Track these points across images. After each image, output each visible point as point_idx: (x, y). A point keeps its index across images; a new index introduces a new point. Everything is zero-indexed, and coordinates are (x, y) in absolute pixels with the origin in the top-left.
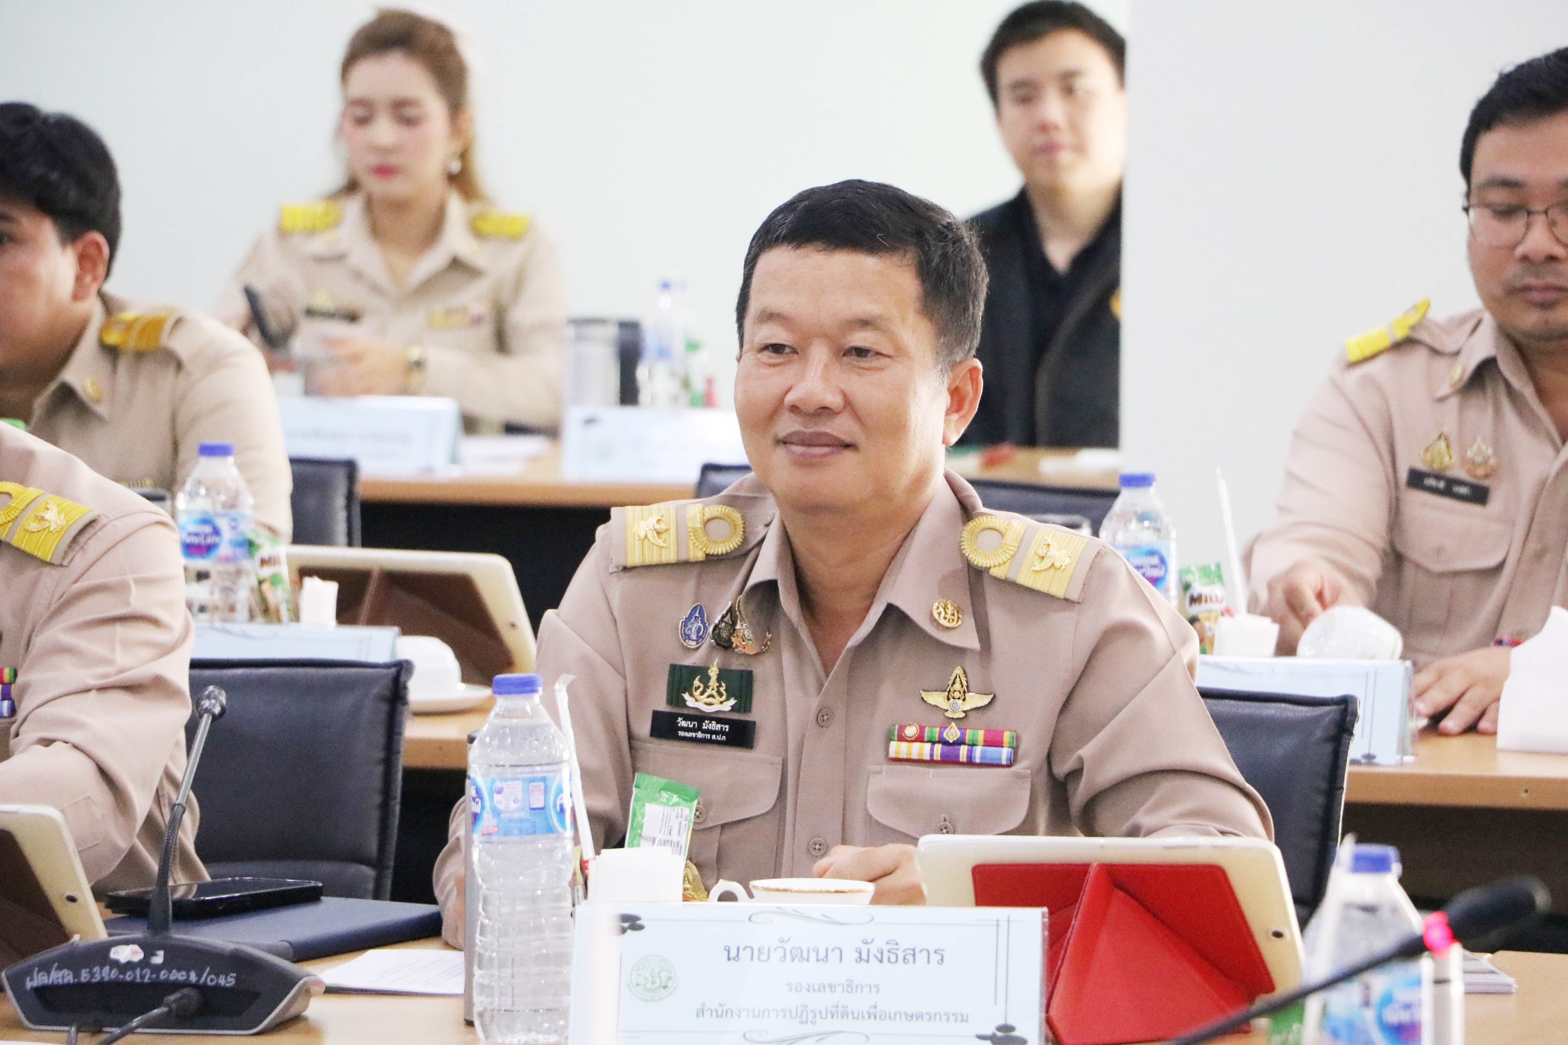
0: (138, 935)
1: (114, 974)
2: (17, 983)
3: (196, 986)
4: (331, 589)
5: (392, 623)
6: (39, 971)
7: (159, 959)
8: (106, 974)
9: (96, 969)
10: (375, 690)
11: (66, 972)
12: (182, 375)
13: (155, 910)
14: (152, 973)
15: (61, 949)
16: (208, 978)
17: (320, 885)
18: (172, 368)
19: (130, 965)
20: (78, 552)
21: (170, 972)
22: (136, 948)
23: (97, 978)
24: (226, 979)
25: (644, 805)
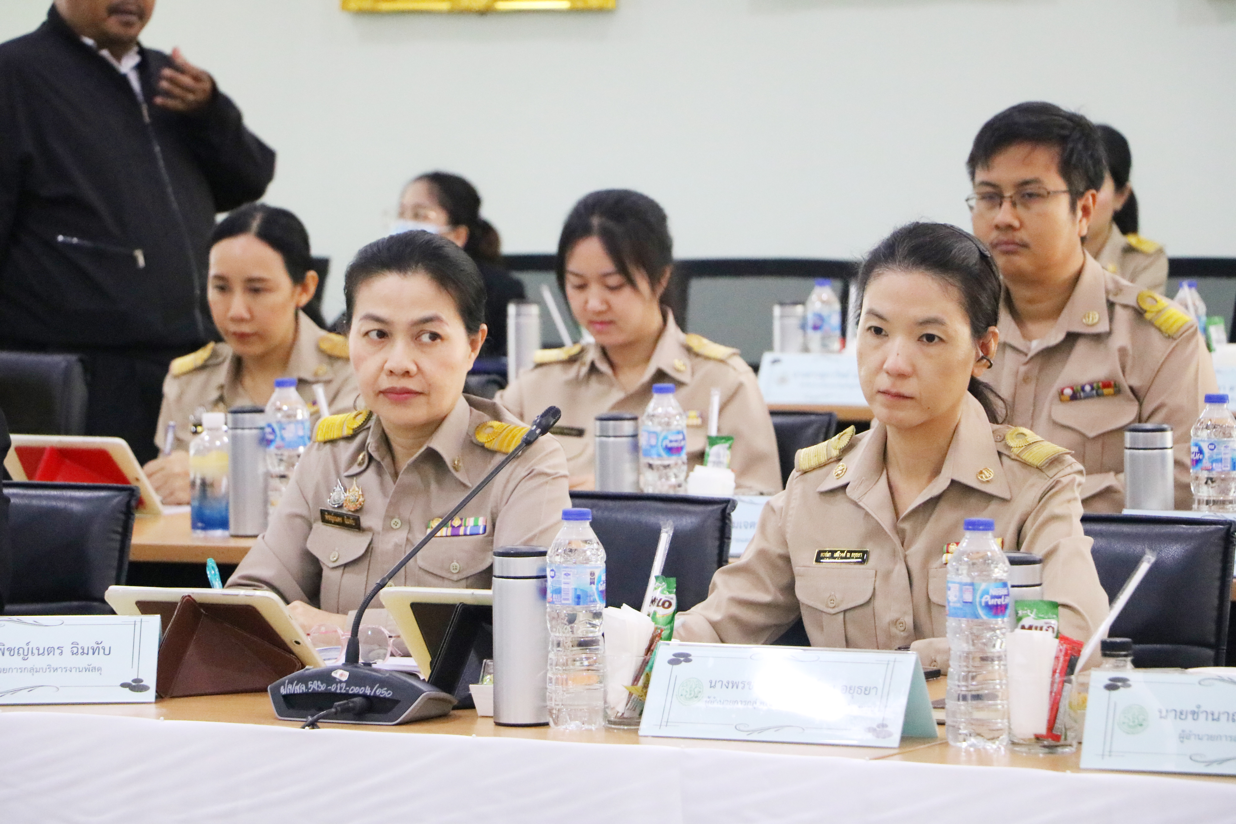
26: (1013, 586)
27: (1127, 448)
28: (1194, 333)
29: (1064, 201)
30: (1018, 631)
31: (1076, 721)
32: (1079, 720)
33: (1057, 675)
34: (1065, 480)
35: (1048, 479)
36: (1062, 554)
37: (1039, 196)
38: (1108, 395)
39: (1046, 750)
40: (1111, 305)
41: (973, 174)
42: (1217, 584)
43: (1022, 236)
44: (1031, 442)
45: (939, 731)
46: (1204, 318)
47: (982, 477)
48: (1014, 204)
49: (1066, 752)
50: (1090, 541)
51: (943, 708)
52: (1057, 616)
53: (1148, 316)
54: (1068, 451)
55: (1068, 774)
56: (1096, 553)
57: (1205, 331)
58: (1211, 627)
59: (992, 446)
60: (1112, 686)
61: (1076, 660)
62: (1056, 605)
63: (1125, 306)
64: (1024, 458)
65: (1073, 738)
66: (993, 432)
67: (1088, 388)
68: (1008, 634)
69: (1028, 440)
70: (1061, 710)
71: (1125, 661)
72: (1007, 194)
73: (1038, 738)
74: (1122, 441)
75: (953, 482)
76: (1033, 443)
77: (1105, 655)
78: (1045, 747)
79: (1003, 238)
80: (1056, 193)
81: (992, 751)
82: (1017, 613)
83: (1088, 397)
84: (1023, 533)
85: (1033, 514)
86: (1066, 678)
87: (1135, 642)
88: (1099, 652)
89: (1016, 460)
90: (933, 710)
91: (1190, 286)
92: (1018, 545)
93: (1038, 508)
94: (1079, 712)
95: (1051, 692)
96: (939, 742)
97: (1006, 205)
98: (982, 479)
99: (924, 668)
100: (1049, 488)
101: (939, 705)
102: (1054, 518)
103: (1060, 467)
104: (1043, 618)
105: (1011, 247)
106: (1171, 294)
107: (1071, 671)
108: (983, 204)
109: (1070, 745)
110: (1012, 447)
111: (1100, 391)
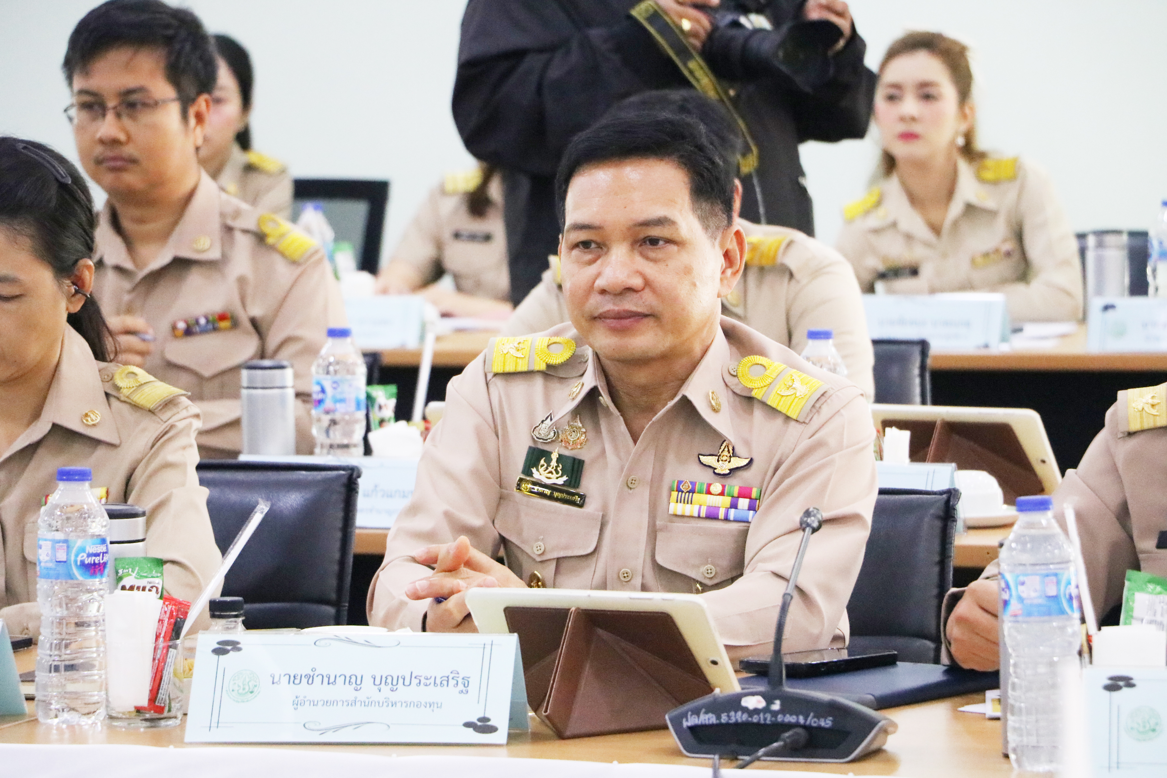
0: (761, 688)
1: (745, 717)
2: (677, 722)
3: (804, 727)
4: (906, 435)
5: (951, 461)
6: (691, 715)
7: (776, 706)
8: (739, 717)
9: (732, 713)
10: (932, 511)
11: (710, 715)
12: (793, 282)
13: (773, 671)
14: (772, 716)
15: (707, 699)
16: (812, 721)
17: (896, 653)
18: (787, 276)
19: (756, 711)
20: (815, 414)
21: (784, 716)
22: (759, 698)
23: (733, 720)
24: (825, 721)
25: (1134, 594)
26: (112, 543)
27: (244, 388)
28: (320, 261)
29: (174, 110)
30: (118, 592)
31: (182, 691)
32: (184, 690)
33: (161, 639)
34: (180, 425)
35: (162, 423)
36: (173, 506)
37: (145, 105)
38: (225, 329)
39: (148, 724)
40: (229, 230)
41: (70, 78)
42: (339, 535)
43: (129, 150)
44: (143, 382)
45: (27, 707)
46: (331, 245)
47: (87, 421)
48: (118, 116)
49: (170, 725)
50: (205, 492)
51: (33, 681)
52: (162, 574)
53: (270, 240)
54: (183, 392)
55: (171, 750)
56: (211, 504)
57: (332, 259)
58: (333, 582)
59: (99, 388)
60: (220, 650)
61: (183, 621)
62: (161, 562)
63: (245, 231)
64: (135, 399)
65: (178, 710)
66: (99, 371)
67: (203, 321)
68: (107, 596)
69: (139, 380)
70: (165, 678)
71: (235, 622)
72: (111, 103)
73: (139, 710)
74: (239, 379)
75: (55, 426)
76: (145, 383)
77: (213, 616)
78: (146, 720)
79: (109, 153)
80: (165, 102)
81: (86, 727)
82: (117, 572)
83: (204, 331)
84: (131, 482)
85: (144, 461)
86: (170, 643)
87: (246, 601)
88: (208, 613)
89: (125, 402)
90: (21, 684)
91: (316, 208)
92: (125, 496)
93: (149, 455)
94: (185, 680)
95: (154, 659)
96: (28, 720)
97: (110, 117)
98: (89, 423)
99: (11, 638)
100: (163, 433)
101: (28, 678)
102: (167, 466)
103: (175, 410)
104: (146, 577)
105: (119, 164)
106: (294, 218)
107: (178, 637)
108: (85, 115)
109: (175, 717)
110: (121, 388)
111: (216, 325)
